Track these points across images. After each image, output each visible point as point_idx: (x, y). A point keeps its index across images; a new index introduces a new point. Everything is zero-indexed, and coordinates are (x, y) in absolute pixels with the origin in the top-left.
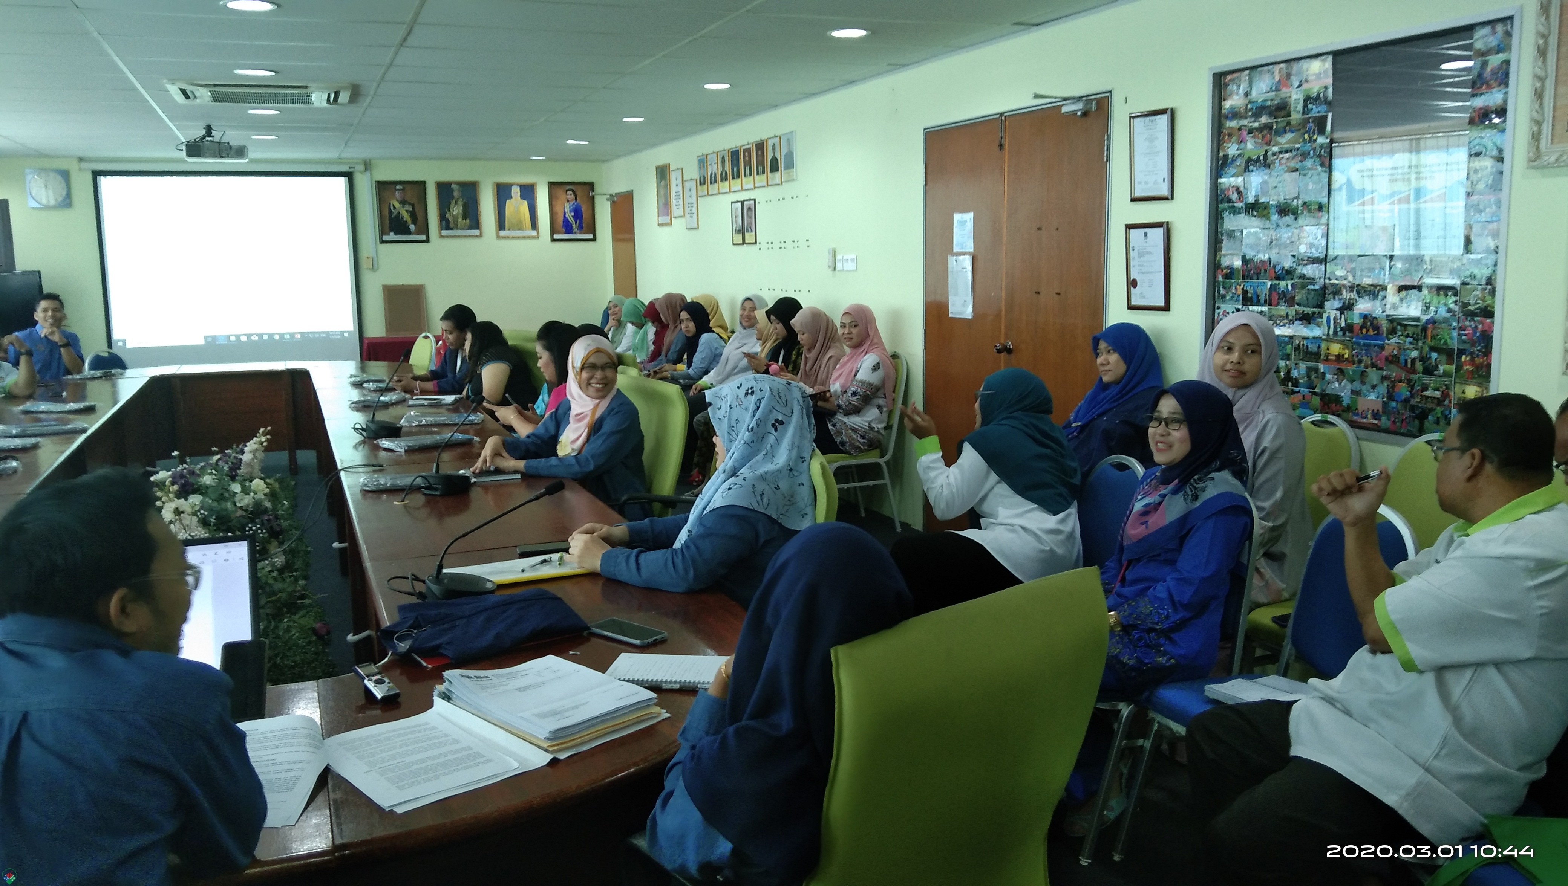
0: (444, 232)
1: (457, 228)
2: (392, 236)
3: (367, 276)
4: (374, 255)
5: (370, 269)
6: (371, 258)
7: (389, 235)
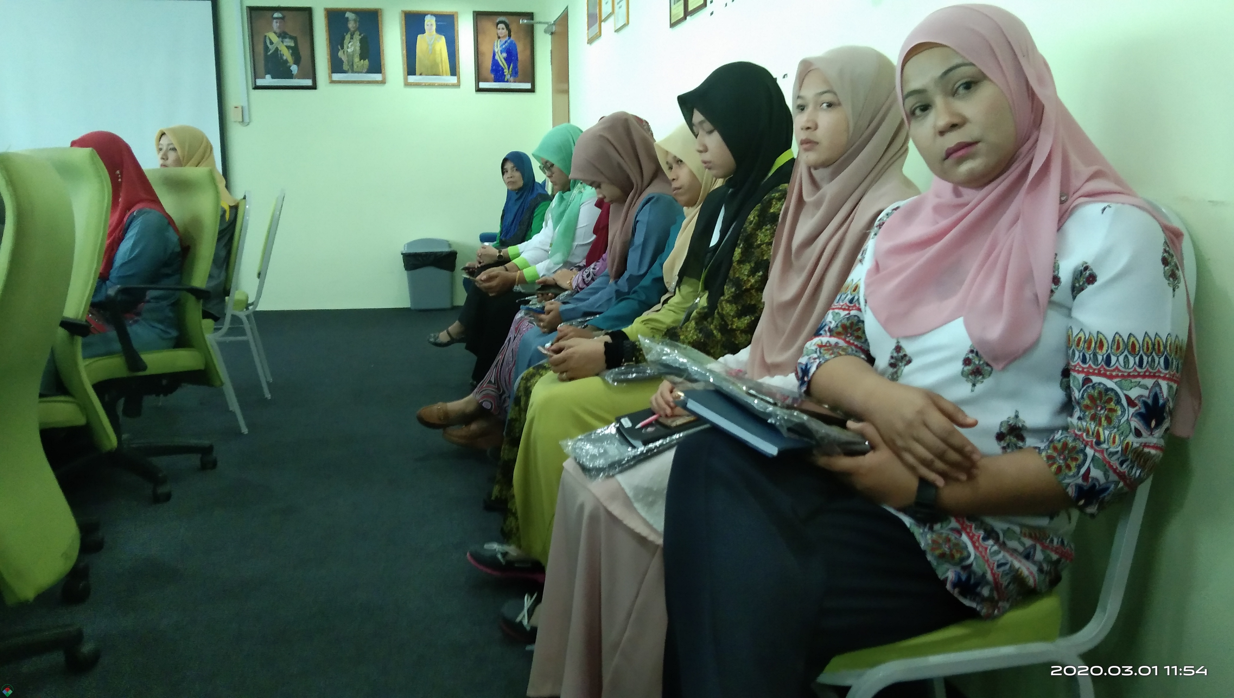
0: (336, 77)
1: (353, 72)
2: (268, 80)
3: (236, 132)
4: (245, 104)
5: (239, 122)
6: (240, 109)
7: (264, 78)
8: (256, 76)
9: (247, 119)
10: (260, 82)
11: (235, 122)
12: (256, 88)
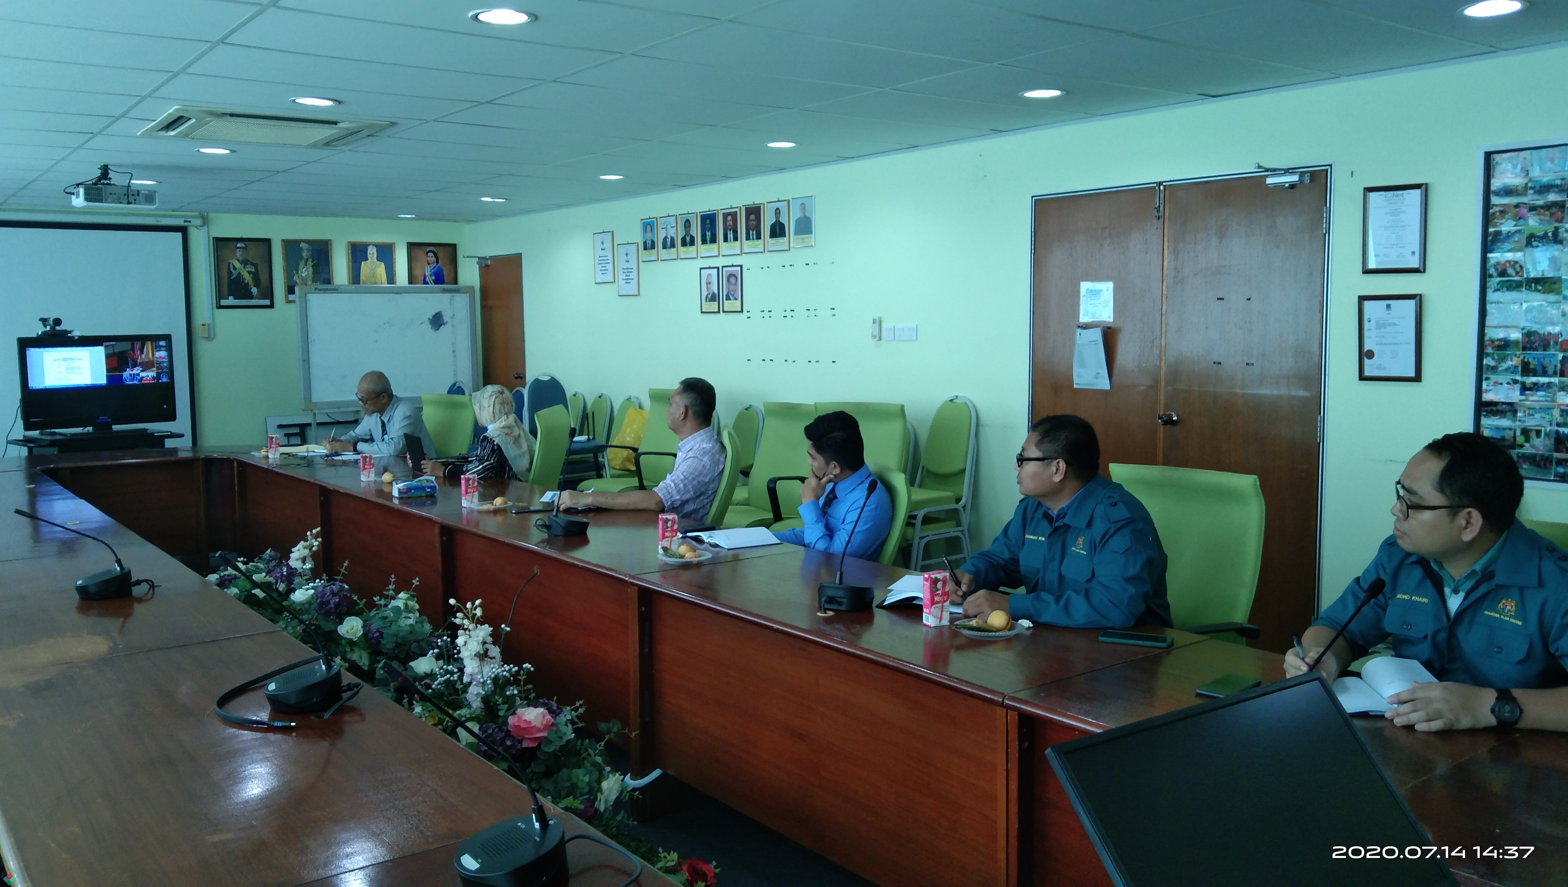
2: (231, 301)
3: (203, 348)
4: (210, 321)
5: (205, 338)
6: (207, 325)
7: (228, 299)
8: (220, 296)
9: (212, 336)
10: (224, 302)
11: (202, 338)
12: (220, 307)
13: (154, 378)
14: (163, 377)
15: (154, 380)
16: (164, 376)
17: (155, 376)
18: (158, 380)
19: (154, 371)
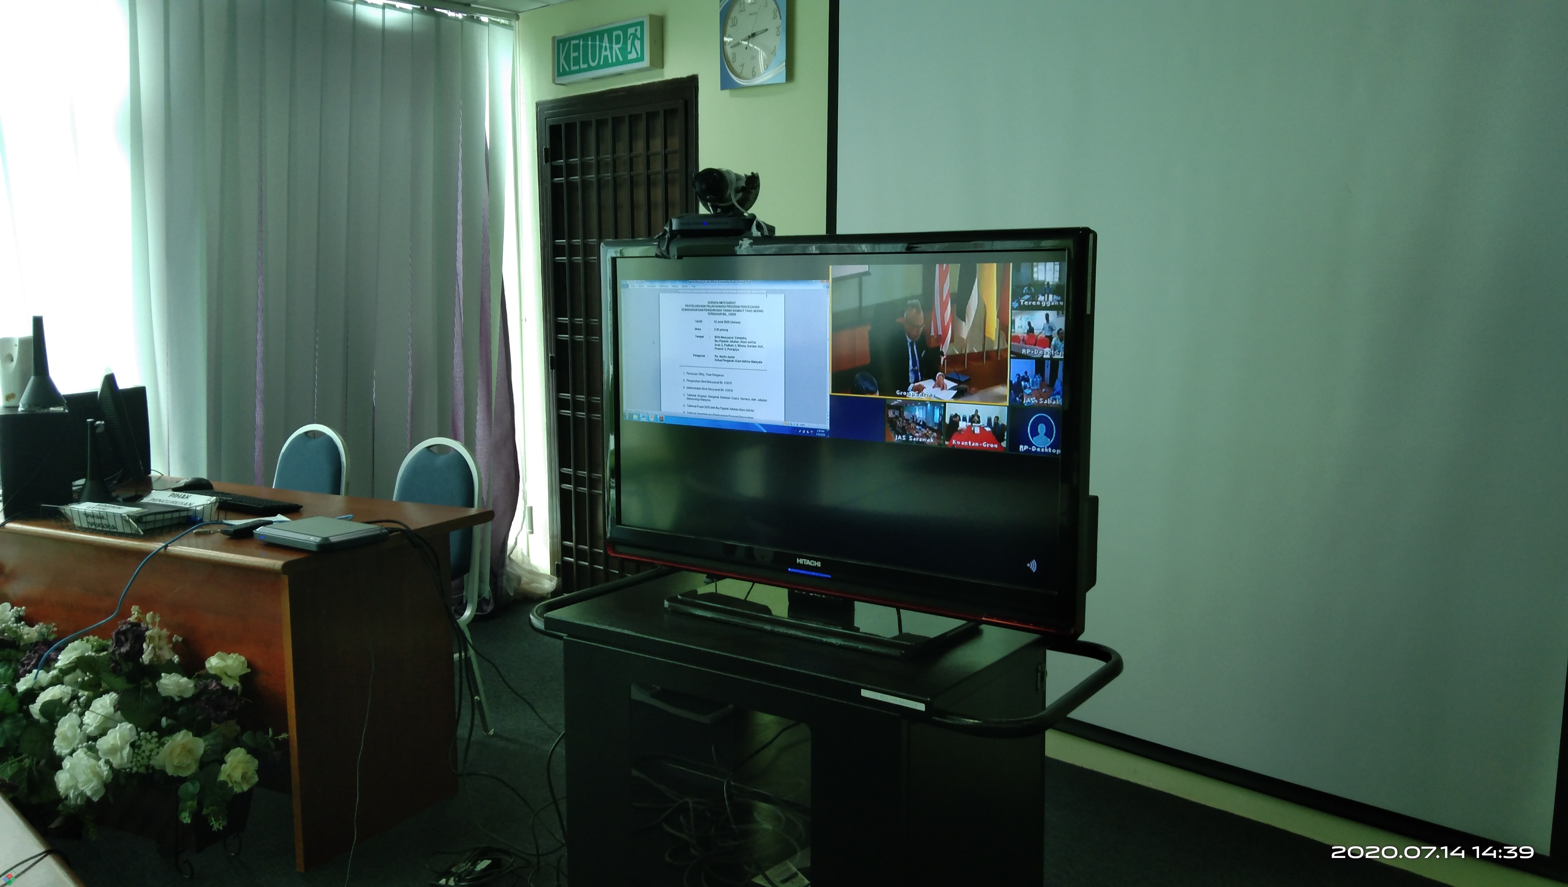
13: (997, 431)
14: (1035, 433)
15: (1000, 439)
16: (1042, 428)
17: (1004, 421)
18: (1014, 444)
19: (1002, 398)
